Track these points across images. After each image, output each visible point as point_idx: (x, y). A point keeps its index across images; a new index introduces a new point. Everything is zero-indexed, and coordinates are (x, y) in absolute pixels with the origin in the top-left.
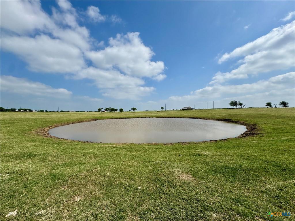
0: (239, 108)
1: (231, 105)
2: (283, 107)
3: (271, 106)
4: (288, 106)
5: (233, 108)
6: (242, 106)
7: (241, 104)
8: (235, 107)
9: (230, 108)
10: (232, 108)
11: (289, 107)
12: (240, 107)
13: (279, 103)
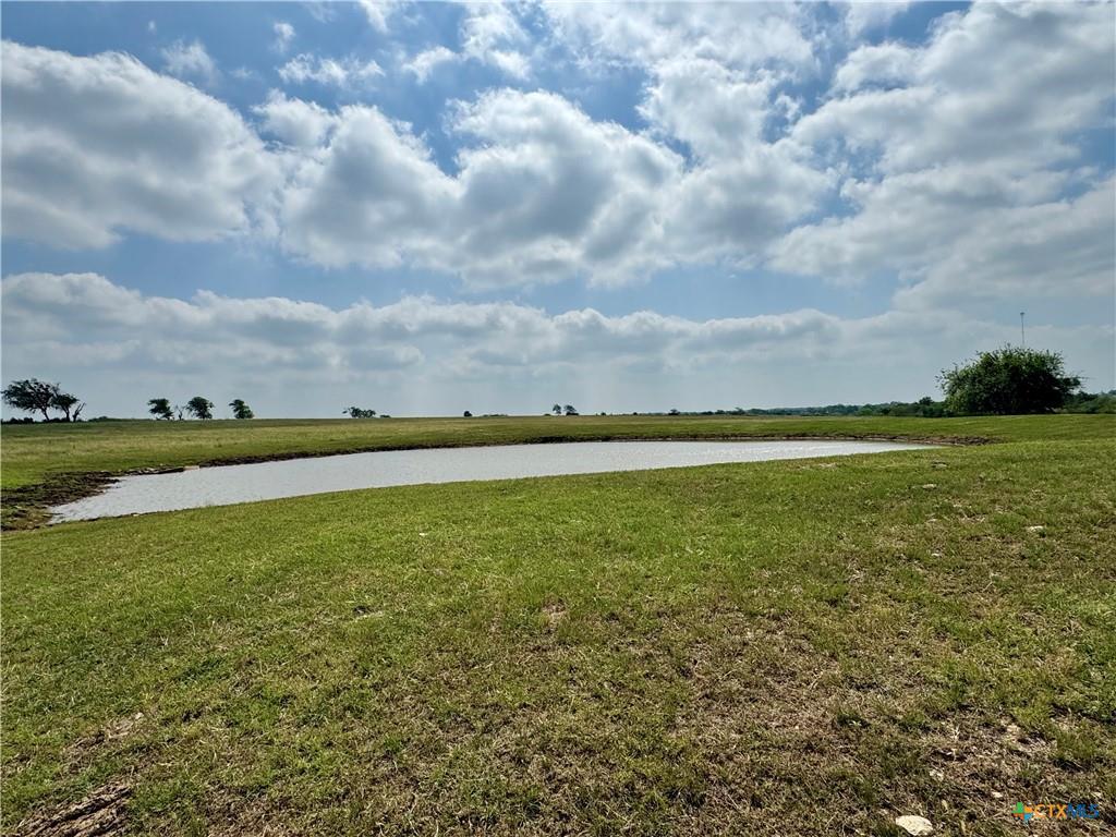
0: (56, 420)
1: (17, 404)
2: (197, 418)
3: (168, 414)
4: (209, 416)
5: (28, 421)
6: (72, 409)
7: (65, 402)
8: (38, 416)
9: (14, 421)
10: (19, 422)
11: (213, 418)
12: (61, 415)
13: (186, 404)
